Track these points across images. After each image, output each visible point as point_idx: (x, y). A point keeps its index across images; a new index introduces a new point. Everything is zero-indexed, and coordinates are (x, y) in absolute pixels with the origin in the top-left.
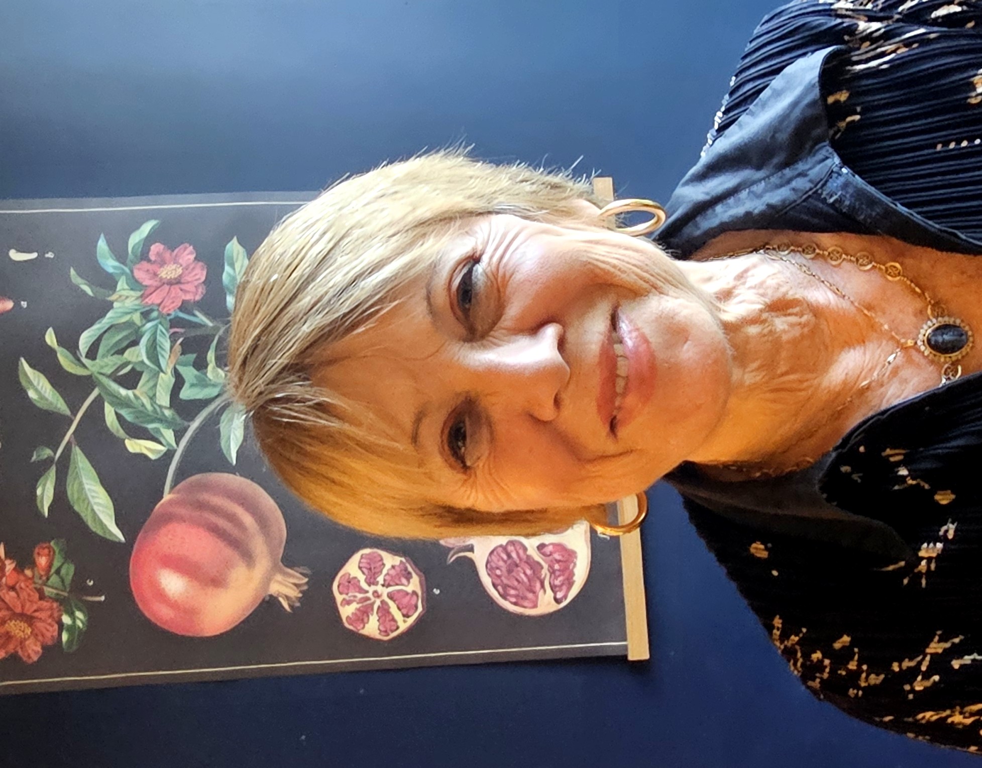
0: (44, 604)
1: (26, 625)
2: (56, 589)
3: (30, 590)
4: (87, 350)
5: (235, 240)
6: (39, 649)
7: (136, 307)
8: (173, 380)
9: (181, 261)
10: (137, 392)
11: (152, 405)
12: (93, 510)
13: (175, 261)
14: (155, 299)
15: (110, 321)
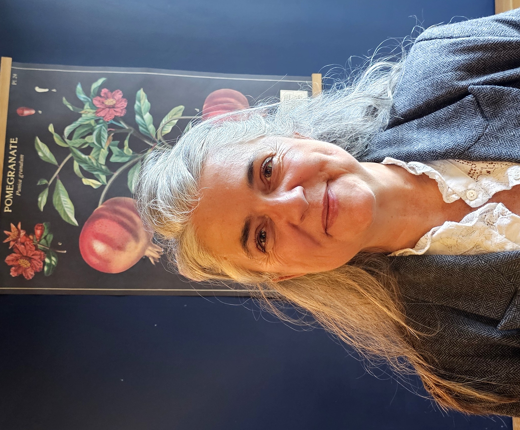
0: (38, 252)
1: (28, 262)
2: (43, 245)
3: (32, 245)
4: (68, 135)
5: (142, 90)
6: (33, 273)
7: (93, 117)
8: (107, 153)
9: (115, 98)
10: (90, 157)
11: (97, 163)
12: (64, 210)
13: (113, 98)
14: (102, 114)
15: (80, 123)
